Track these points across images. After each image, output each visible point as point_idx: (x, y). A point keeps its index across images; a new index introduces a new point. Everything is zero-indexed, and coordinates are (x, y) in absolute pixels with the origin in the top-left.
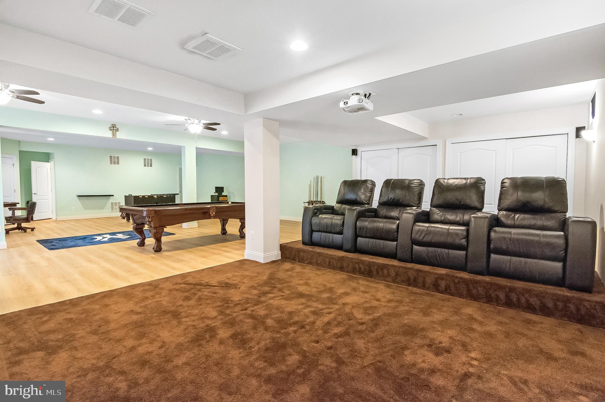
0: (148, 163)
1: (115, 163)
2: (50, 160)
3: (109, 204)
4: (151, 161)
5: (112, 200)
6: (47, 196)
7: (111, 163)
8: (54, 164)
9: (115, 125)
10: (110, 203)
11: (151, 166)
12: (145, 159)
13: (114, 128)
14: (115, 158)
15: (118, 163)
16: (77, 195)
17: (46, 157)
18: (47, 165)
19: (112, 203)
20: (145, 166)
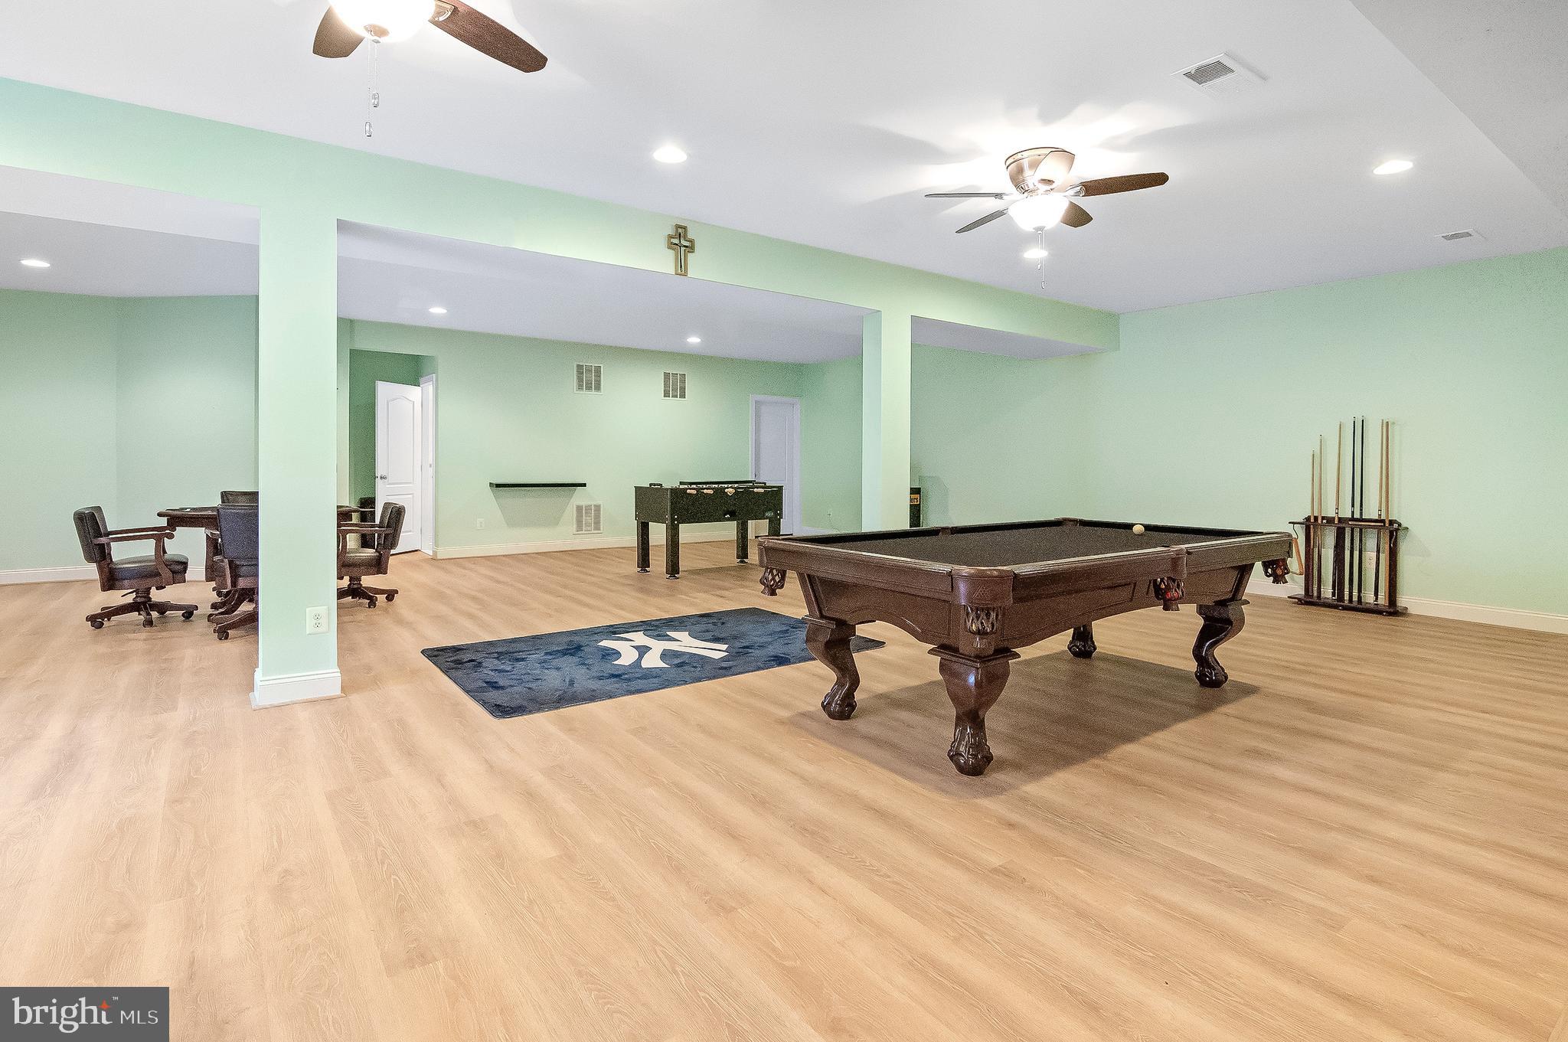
0: (675, 388)
1: (589, 388)
2: (422, 380)
3: (570, 513)
4: (683, 381)
5: (579, 497)
6: (410, 483)
7: (580, 387)
8: (436, 389)
9: (685, 228)
10: (575, 507)
11: (683, 396)
12: (667, 375)
13: (681, 241)
14: (589, 370)
15: (598, 388)
16: (490, 483)
17: (411, 370)
18: (414, 393)
19: (579, 509)
20: (666, 394)
